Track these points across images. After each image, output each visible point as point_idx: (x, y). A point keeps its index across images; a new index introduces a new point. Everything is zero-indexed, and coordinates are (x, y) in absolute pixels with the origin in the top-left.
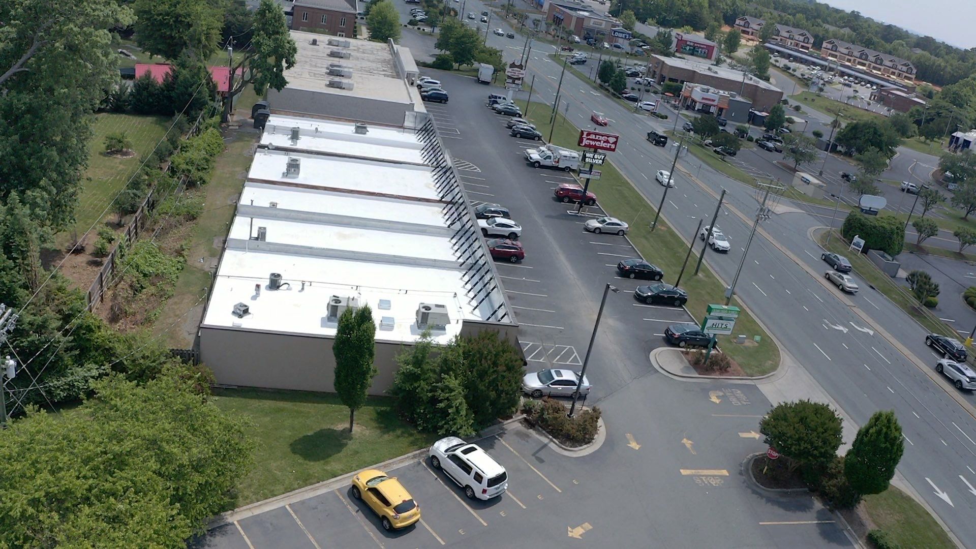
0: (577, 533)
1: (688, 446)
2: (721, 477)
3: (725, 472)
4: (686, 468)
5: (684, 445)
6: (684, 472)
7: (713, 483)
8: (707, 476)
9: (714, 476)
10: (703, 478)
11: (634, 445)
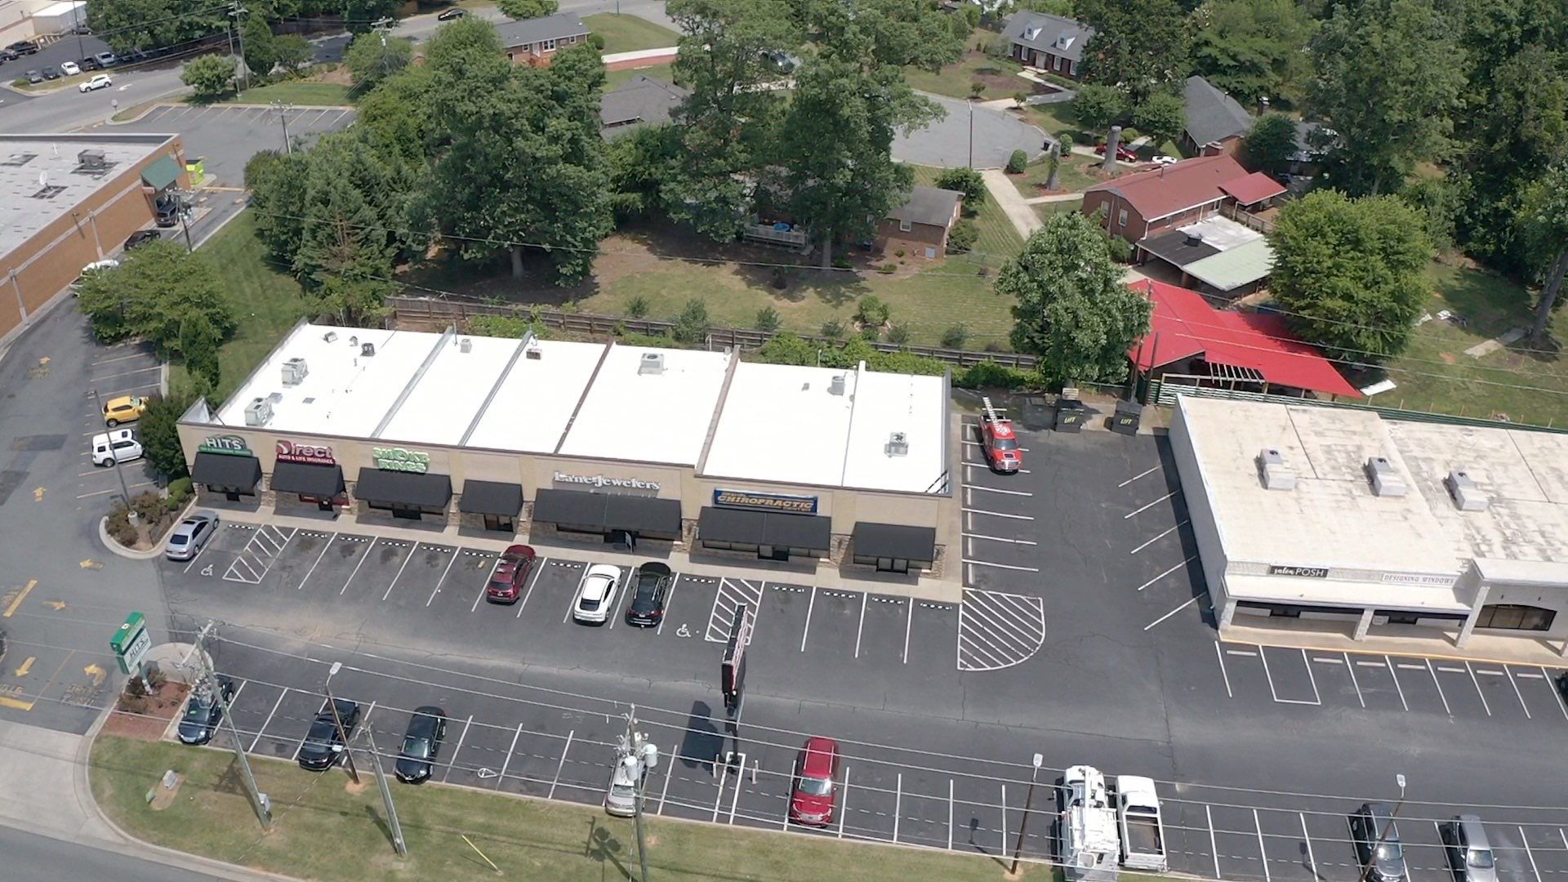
0: (39, 492)
1: (55, 604)
2: (7, 607)
3: (8, 614)
4: (35, 587)
5: (59, 601)
6: (33, 583)
7: (6, 597)
8: (16, 597)
9: (11, 602)
10: (16, 593)
11: (86, 564)
